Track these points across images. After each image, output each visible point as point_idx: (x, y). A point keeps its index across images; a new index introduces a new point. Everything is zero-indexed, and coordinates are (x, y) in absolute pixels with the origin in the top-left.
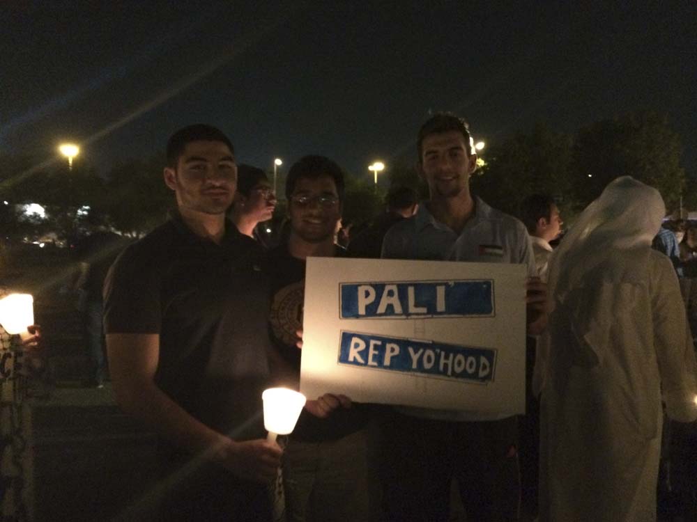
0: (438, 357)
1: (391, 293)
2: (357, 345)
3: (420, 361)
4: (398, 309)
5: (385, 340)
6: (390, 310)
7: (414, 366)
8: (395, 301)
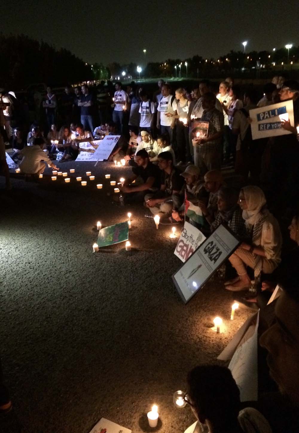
0: (277, 125)
1: (267, 114)
2: (262, 126)
3: (274, 126)
4: (268, 117)
5: (267, 124)
6: (267, 117)
7: (273, 128)
8: (268, 115)
